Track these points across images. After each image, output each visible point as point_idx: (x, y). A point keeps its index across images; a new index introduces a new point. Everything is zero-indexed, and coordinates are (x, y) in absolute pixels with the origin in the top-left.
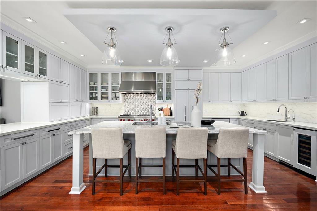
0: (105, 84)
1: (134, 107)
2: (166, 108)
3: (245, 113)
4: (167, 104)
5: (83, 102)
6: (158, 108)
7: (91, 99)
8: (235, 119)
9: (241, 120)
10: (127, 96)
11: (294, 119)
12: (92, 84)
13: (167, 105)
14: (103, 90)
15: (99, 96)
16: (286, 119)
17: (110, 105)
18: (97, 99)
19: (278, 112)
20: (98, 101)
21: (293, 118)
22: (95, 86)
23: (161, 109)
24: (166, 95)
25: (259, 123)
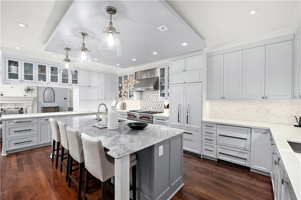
10: (147, 93)
12: (120, 85)
24: (168, 91)
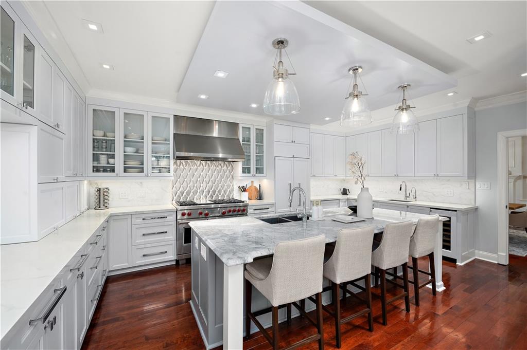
0: (133, 137)
1: (194, 186)
2: (251, 186)
3: (348, 191)
4: (252, 180)
5: (76, 175)
6: (239, 187)
7: (96, 169)
8: (344, 200)
9: (352, 201)
11: (416, 197)
12: (99, 134)
13: (252, 182)
14: (130, 150)
15: (119, 162)
16: (406, 197)
17: (141, 183)
18: (113, 171)
19: (401, 190)
20: (117, 174)
21: (414, 197)
22: (105, 140)
23: (244, 189)
24: (256, 166)
25: (381, 204)
